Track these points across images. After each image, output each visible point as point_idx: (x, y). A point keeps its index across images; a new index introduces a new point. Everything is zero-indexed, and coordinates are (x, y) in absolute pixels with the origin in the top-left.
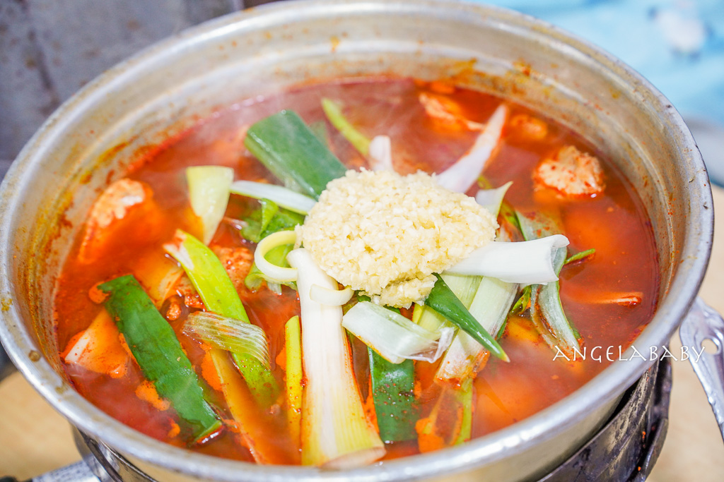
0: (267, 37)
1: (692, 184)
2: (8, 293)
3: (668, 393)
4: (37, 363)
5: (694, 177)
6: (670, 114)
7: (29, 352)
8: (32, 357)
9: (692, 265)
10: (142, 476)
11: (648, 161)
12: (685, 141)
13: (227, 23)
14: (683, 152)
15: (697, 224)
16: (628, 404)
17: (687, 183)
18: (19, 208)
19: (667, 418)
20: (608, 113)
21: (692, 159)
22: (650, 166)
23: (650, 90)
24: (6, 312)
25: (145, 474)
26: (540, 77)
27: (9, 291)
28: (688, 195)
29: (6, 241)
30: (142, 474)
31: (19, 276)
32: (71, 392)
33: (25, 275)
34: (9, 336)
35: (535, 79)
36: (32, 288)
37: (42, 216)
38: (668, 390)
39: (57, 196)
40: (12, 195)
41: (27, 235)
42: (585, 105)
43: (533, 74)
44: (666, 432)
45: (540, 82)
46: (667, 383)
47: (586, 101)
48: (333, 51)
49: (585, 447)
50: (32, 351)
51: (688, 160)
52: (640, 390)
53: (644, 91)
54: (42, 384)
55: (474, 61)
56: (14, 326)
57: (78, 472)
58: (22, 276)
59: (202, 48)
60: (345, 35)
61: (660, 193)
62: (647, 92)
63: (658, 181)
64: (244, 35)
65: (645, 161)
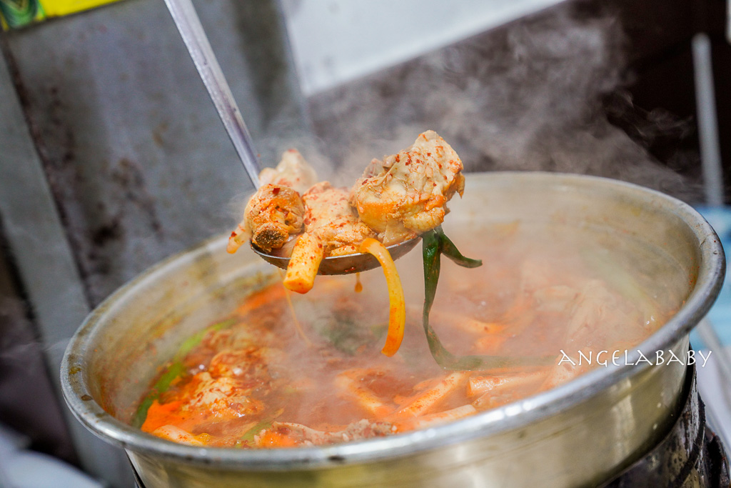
1: (704, 244)
5: (705, 240)
12: (696, 220)
14: (695, 228)
17: (699, 246)
21: (703, 229)
51: (700, 231)
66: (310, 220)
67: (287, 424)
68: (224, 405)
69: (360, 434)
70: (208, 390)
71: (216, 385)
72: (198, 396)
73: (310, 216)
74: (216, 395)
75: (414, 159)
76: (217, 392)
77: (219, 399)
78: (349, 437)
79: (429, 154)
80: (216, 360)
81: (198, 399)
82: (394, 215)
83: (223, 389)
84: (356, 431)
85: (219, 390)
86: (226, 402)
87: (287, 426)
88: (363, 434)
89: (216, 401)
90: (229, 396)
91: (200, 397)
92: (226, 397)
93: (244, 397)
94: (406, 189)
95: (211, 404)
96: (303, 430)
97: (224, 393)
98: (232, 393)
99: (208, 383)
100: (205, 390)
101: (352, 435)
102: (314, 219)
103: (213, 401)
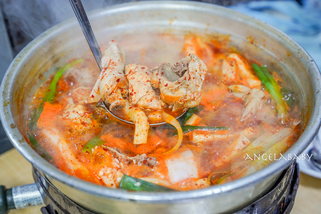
0: (142, 14)
1: (317, 94)
2: (8, 99)
3: (296, 190)
4: (13, 129)
5: (319, 91)
6: (312, 64)
7: (11, 124)
8: (12, 126)
9: (312, 127)
10: (53, 188)
11: (299, 84)
12: (317, 75)
13: (126, 6)
14: (316, 80)
15: (317, 110)
16: (276, 188)
17: (315, 93)
18: (22, 67)
19: (294, 201)
20: (285, 63)
21: (319, 83)
22: (300, 86)
23: (305, 53)
24: (5, 107)
25: (55, 187)
26: (258, 45)
27: (9, 99)
28: (315, 98)
29: (13, 79)
30: (53, 186)
31: (16, 94)
32: (25, 143)
33: (19, 95)
34: (4, 116)
35: (255, 45)
36: (21, 101)
37: (32, 73)
38: (296, 189)
39: (41, 66)
40: (20, 61)
41: (23, 79)
42: (276, 58)
43: (254, 43)
44: (292, 207)
45: (257, 47)
46: (296, 186)
47: (276, 57)
48: (170, 24)
49: (253, 204)
50: (12, 124)
51: (317, 84)
52: (282, 183)
53: (302, 53)
54: (13, 138)
55: (230, 35)
56: (8, 113)
57: (32, 187)
58: (18, 95)
59: (114, 15)
60: (176, 18)
61: (303, 98)
62: (303, 54)
63: (303, 93)
64: (132, 12)
65: (298, 84)
66: (133, 93)
67: (108, 147)
68: (80, 122)
69: (141, 162)
70: (72, 111)
71: (76, 109)
72: (67, 113)
73: (133, 91)
74: (76, 115)
75: (192, 77)
76: (77, 114)
77: (77, 118)
78: (136, 162)
79: (196, 71)
80: (76, 91)
81: (67, 115)
82: (181, 103)
83: (79, 113)
84: (140, 161)
85: (77, 113)
86: (81, 120)
87: (108, 149)
88: (142, 163)
89: (76, 118)
90: (82, 117)
91: (68, 114)
92: (81, 117)
93: (90, 119)
94: (187, 90)
95: (73, 119)
96: (115, 152)
97: (80, 115)
98: (84, 115)
99: (72, 107)
100: (70, 110)
101: (137, 162)
102: (135, 93)
103: (74, 118)
